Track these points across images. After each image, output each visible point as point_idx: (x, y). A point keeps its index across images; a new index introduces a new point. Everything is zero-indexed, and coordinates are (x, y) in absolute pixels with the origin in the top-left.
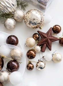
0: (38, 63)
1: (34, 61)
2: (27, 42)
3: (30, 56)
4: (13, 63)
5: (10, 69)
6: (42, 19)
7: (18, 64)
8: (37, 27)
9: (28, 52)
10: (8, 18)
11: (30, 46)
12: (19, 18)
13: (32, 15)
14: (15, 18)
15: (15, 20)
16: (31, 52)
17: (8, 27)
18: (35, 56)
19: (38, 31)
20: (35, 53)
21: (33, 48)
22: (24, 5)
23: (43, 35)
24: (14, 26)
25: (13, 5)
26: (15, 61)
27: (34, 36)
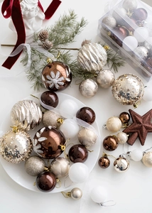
0: (118, 159)
1: (113, 156)
2: (108, 122)
3: (109, 146)
4: (80, 149)
5: (73, 157)
6: (140, 93)
7: (86, 152)
8: (129, 104)
9: (106, 139)
10: (88, 78)
11: (112, 130)
12: (105, 83)
13: (127, 83)
14: (99, 81)
15: (98, 84)
16: (111, 139)
17: (84, 92)
18: (116, 147)
19: (130, 110)
20: (117, 143)
21: (115, 134)
22: (117, 62)
23: (136, 118)
24: (95, 93)
25: (101, 60)
26: (83, 146)
27: (122, 115)
